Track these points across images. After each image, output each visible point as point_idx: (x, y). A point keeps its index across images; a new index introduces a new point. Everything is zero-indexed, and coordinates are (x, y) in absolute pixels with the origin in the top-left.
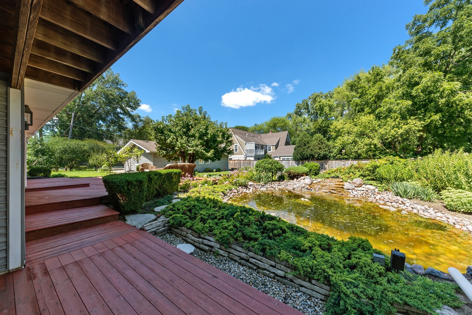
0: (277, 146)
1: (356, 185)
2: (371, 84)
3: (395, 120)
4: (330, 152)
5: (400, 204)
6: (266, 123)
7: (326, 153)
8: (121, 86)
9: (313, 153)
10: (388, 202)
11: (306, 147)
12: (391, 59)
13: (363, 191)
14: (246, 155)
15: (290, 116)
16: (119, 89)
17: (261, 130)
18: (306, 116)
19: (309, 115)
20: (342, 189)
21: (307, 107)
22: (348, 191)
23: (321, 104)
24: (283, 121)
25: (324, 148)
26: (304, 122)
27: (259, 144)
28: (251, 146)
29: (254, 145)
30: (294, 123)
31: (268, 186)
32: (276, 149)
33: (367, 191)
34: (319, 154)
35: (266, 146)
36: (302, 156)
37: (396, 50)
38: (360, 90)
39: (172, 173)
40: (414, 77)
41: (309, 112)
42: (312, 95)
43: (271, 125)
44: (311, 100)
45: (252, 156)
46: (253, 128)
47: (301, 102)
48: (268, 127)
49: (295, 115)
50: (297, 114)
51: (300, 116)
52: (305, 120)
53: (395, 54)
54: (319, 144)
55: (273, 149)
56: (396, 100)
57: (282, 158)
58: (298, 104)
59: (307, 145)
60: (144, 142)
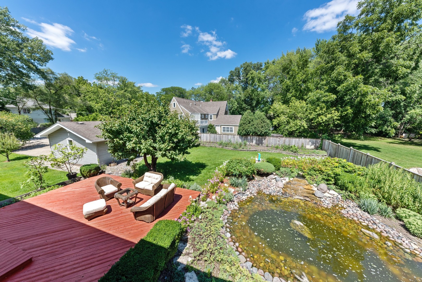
9: (256, 130)
11: (250, 125)
17: (198, 94)
20: (314, 196)
22: (320, 199)
29: (200, 116)
32: (217, 117)
35: (208, 115)
42: (243, 63)
44: (243, 68)
50: (230, 81)
55: (214, 117)
57: (222, 127)
60: (78, 125)
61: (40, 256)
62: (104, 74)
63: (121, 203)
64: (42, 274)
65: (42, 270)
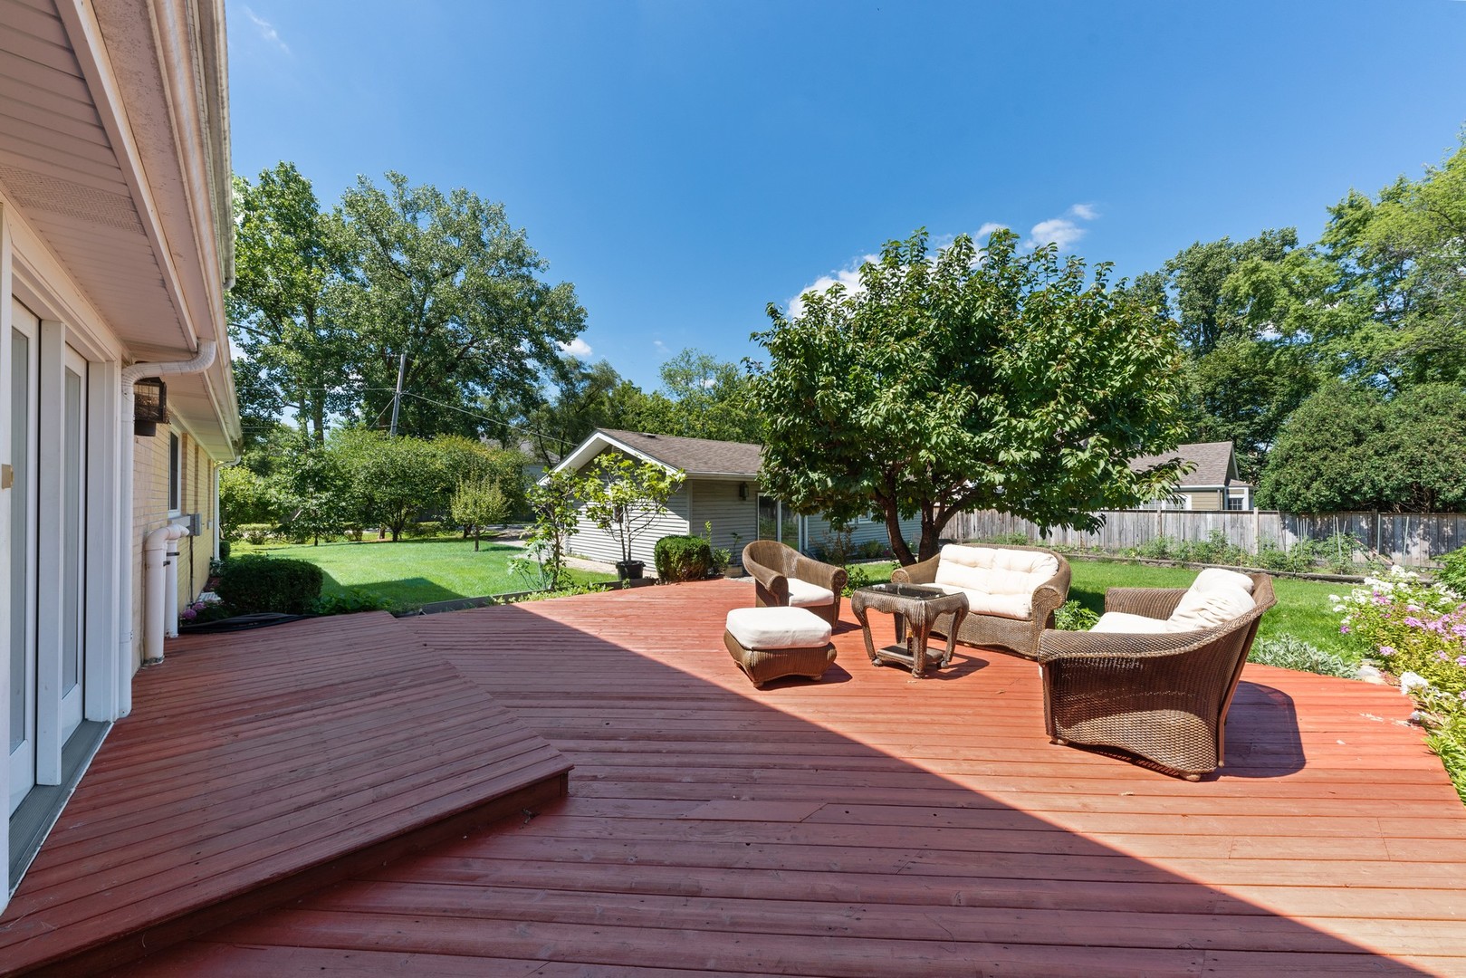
8: (532, 269)
16: (526, 279)
60: (643, 438)
61: (595, 778)
62: (683, 364)
63: (878, 650)
64: (630, 891)
65: (624, 863)
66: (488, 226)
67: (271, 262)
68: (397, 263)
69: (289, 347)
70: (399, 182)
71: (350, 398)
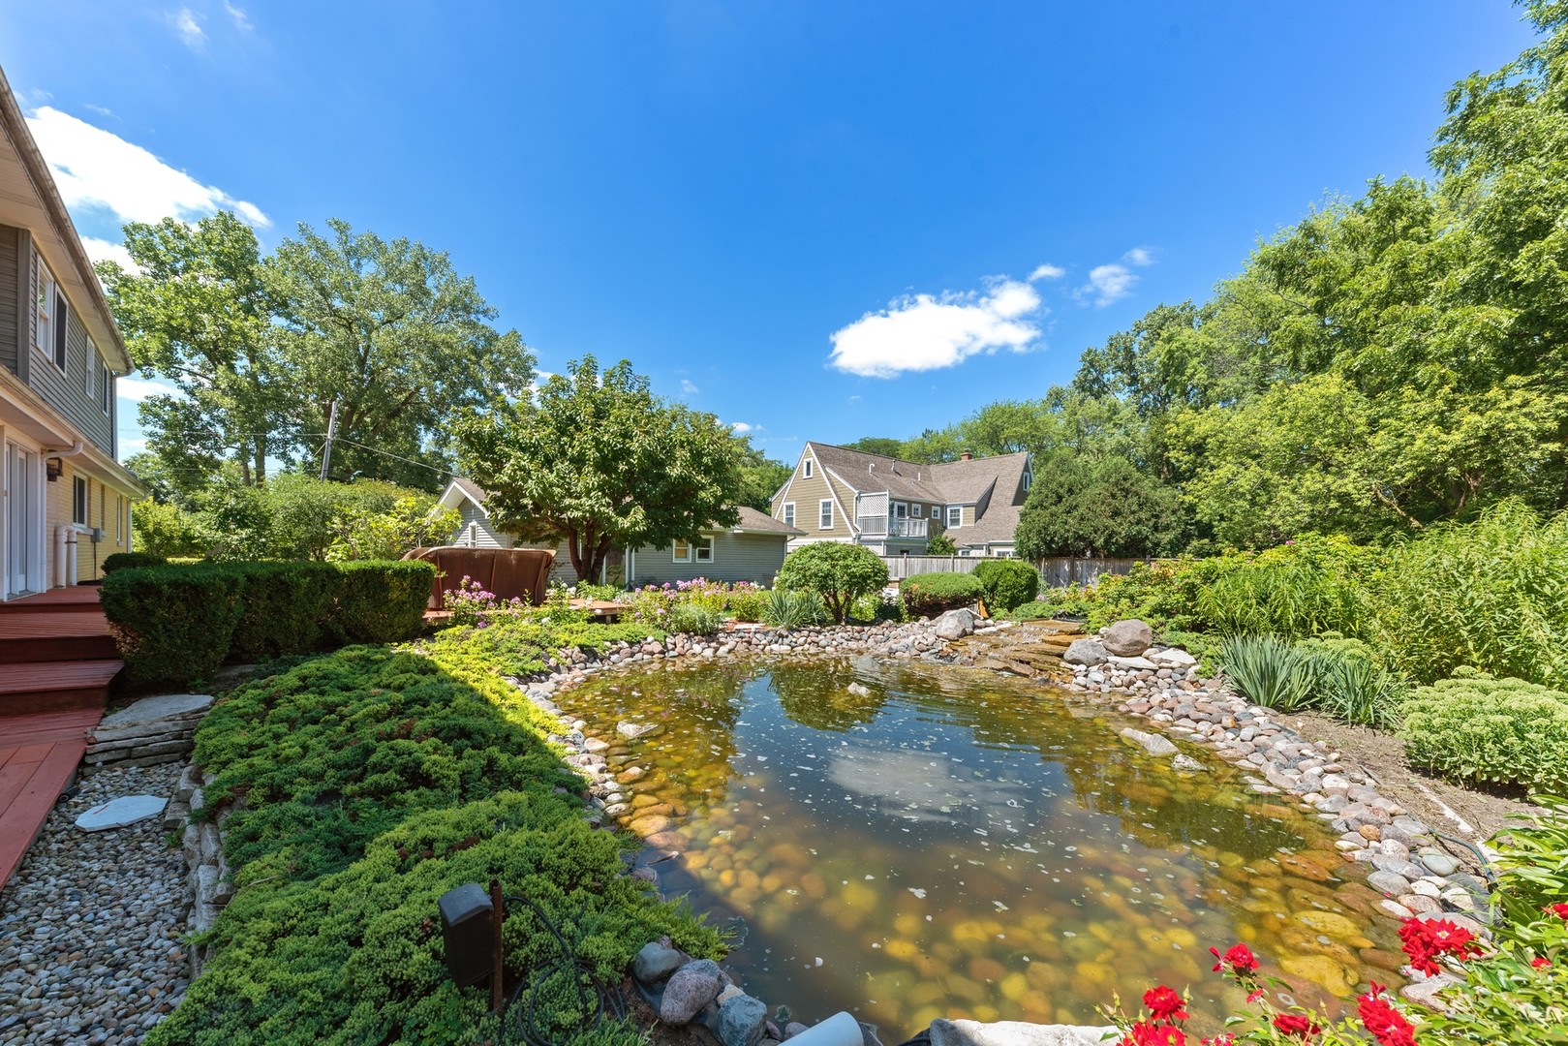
0: (982, 508)
1: (1115, 647)
2: (1365, 254)
3: (1433, 395)
4: (1156, 529)
5: (1226, 729)
6: (965, 426)
7: (1139, 532)
8: (480, 316)
9: (1086, 530)
10: (1187, 717)
11: (1061, 508)
12: (1441, 139)
13: (1140, 670)
14: (859, 537)
15: (1057, 398)
16: (472, 325)
17: (943, 451)
18: (1122, 397)
19: (1137, 392)
20: (1056, 660)
21: (1126, 364)
22: (1074, 667)
23: (1174, 348)
24: (1026, 416)
25: (1133, 512)
26: (1110, 419)
27: (914, 498)
28: (876, 506)
29: (887, 503)
30: (1069, 422)
31: (799, 638)
32: (979, 516)
33: (1155, 671)
34: (1110, 536)
35: (943, 507)
36: (1044, 540)
37: (1459, 95)
38: (1314, 283)
39: (383, 570)
40: (1528, 204)
41: (1134, 380)
42: (1149, 315)
43: (982, 433)
44: (1145, 334)
45: (877, 543)
46: (915, 445)
47: (1101, 346)
48: (969, 439)
49: (1078, 397)
50: (1084, 390)
51: (1097, 397)
52: (1114, 410)
53: (1456, 114)
54: (1113, 496)
55: (966, 517)
56: (1444, 310)
57: (995, 551)
58: (1090, 351)
59: (1068, 501)
66: (433, 273)
67: (208, 310)
68: (337, 310)
69: (225, 393)
70: (342, 229)
71: (286, 442)
